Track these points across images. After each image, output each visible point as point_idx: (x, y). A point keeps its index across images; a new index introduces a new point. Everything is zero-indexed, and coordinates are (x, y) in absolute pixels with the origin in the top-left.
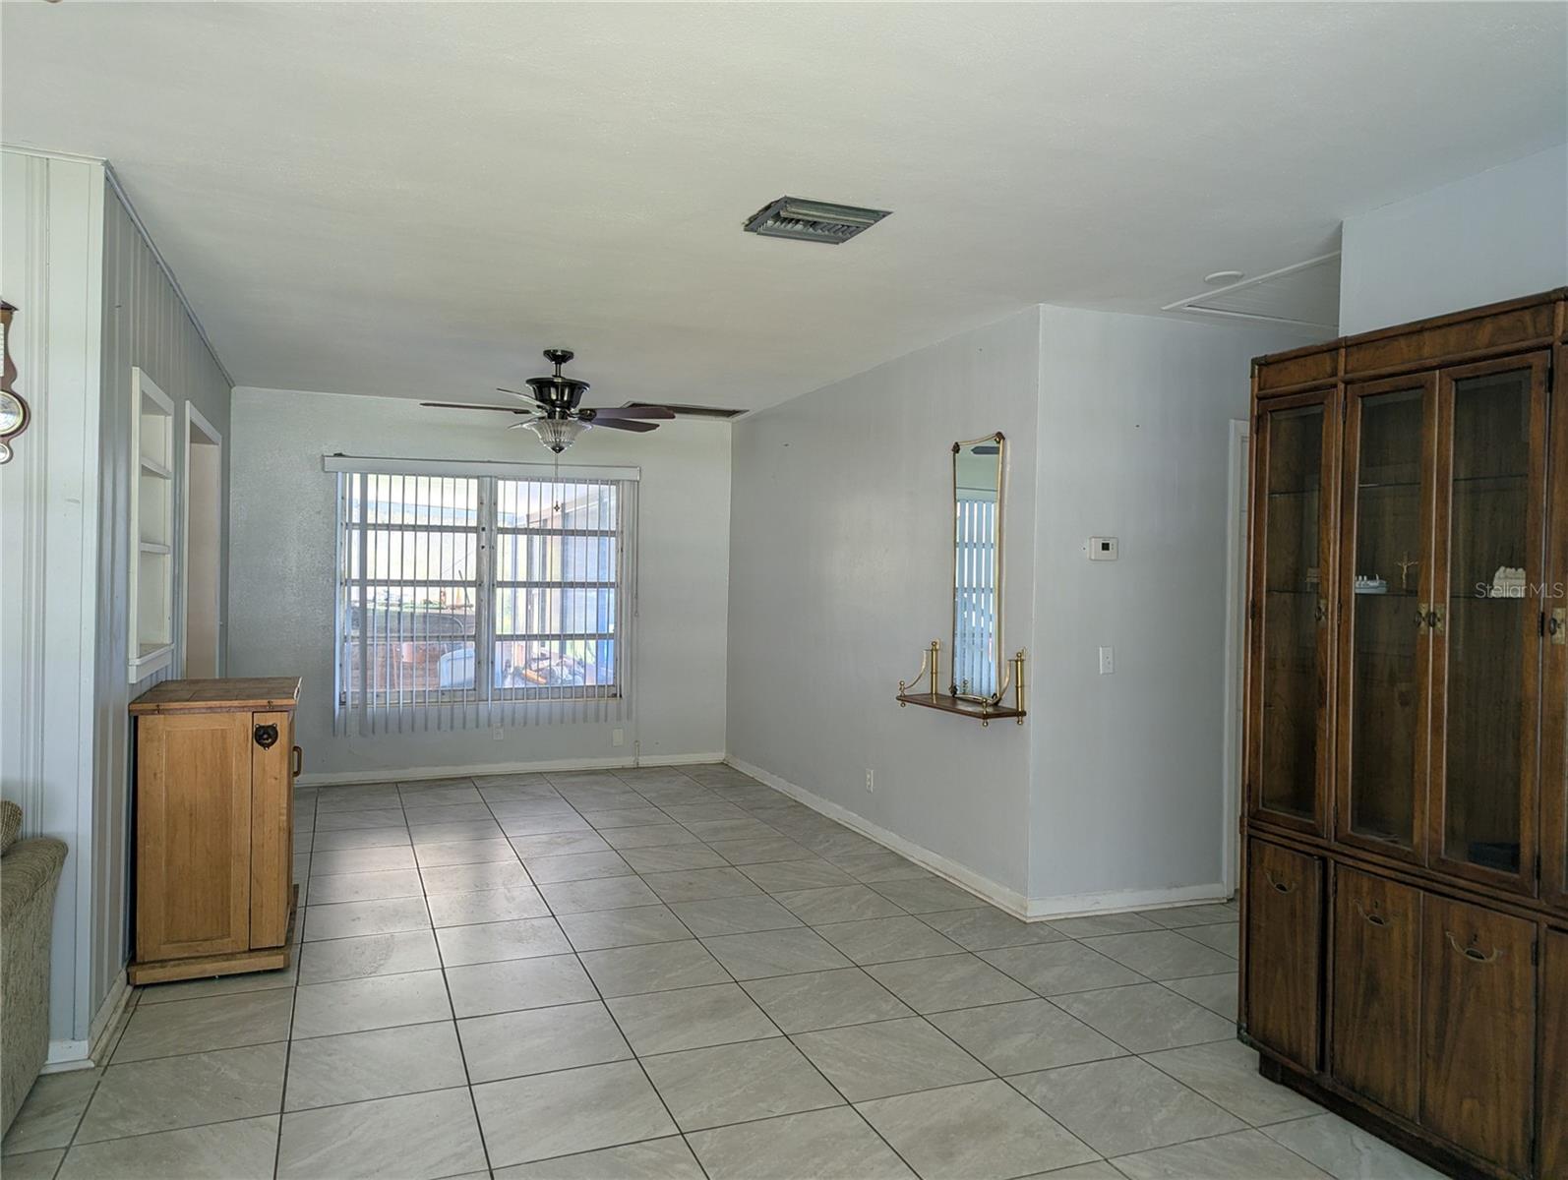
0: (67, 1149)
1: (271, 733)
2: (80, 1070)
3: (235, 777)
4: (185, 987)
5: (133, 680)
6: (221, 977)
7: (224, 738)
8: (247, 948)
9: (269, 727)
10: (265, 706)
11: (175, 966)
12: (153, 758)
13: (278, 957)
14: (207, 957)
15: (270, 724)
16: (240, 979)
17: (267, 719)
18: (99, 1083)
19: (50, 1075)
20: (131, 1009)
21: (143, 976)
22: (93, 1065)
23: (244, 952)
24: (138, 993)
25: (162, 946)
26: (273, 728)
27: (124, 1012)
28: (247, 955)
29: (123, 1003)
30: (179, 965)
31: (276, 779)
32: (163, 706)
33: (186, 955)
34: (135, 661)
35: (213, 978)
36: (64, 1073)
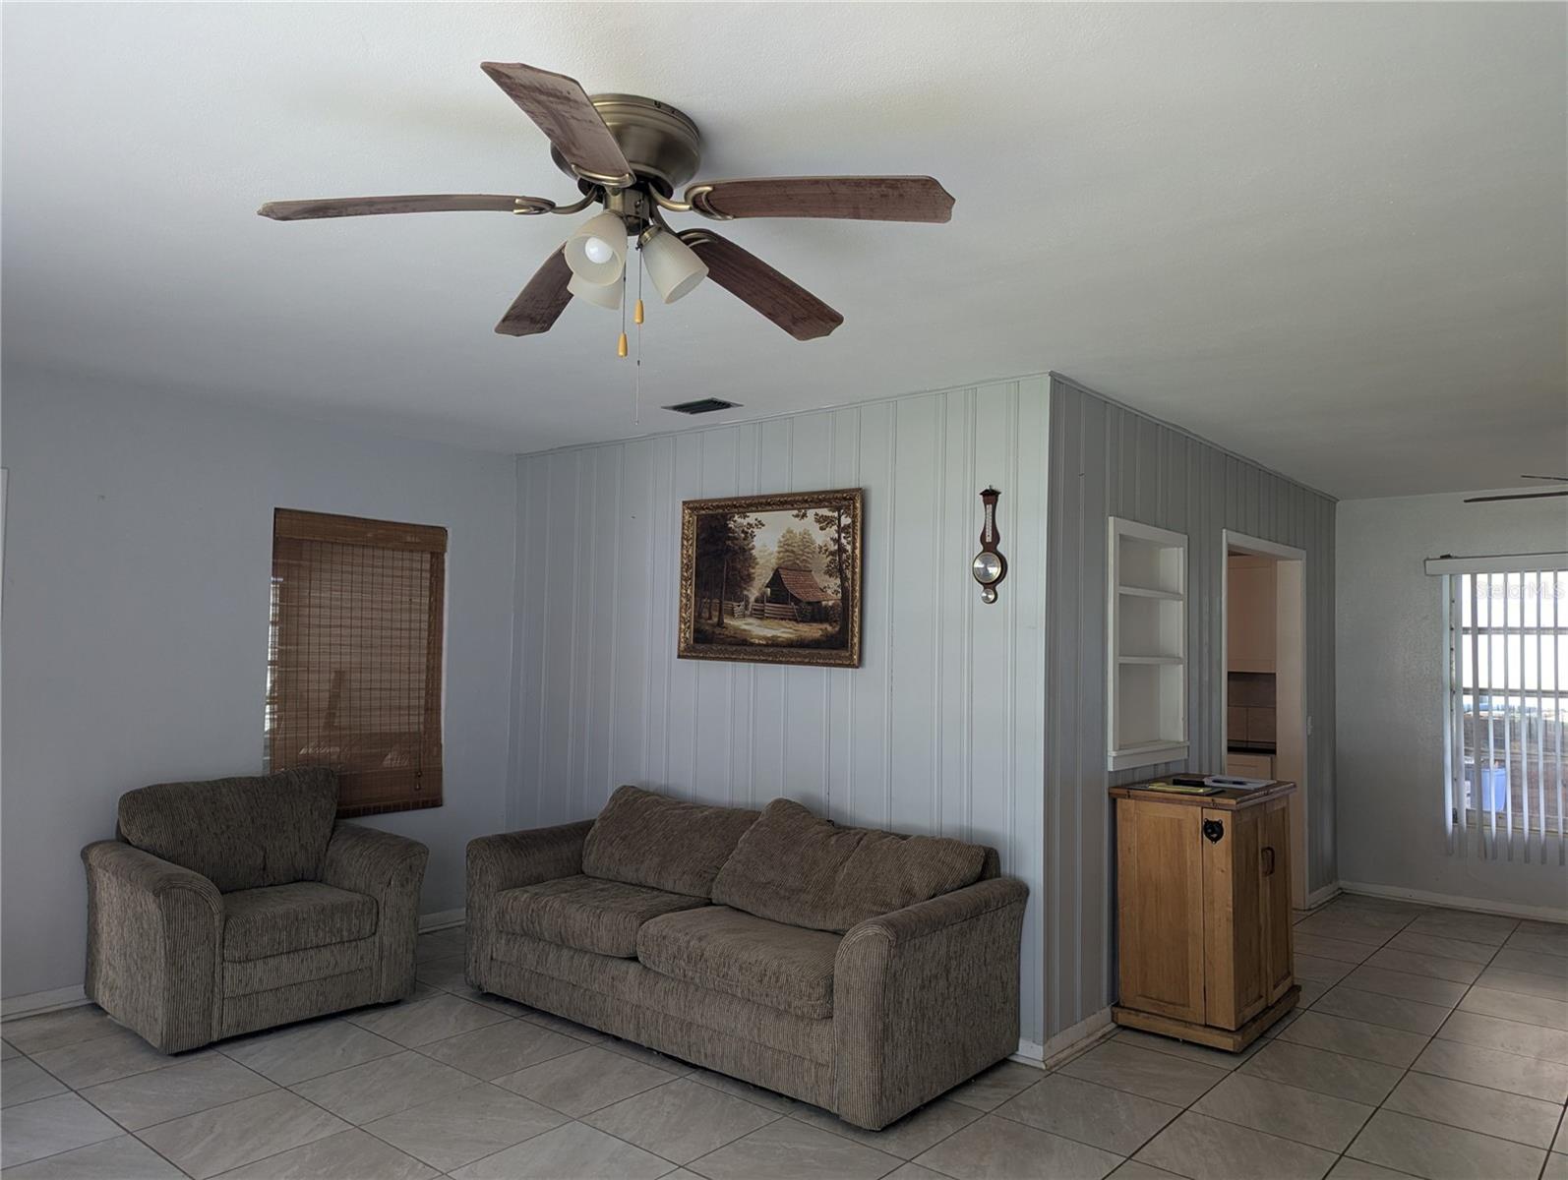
0: (986, 1113)
1: (1217, 829)
2: (1035, 1068)
3: (1189, 864)
4: (1152, 1039)
5: (1111, 768)
6: (1185, 1042)
7: (1180, 826)
8: (1203, 1023)
9: (1215, 822)
10: (1209, 803)
11: (1145, 1018)
12: (1128, 836)
13: (1229, 1040)
14: (1170, 1018)
15: (1217, 820)
16: (1196, 1048)
17: (1215, 816)
18: (1039, 1081)
19: (1016, 1062)
20: (1102, 1041)
21: (1124, 1018)
22: (1044, 1067)
23: (1201, 1025)
24: (1117, 1031)
25: (1138, 998)
26: (1219, 825)
27: (1097, 1041)
28: (1201, 1028)
29: (1100, 1034)
30: (1148, 1018)
31: (1222, 871)
32: (1132, 792)
33: (1155, 1011)
34: (1111, 753)
35: (1176, 1040)
36: (1026, 1065)
